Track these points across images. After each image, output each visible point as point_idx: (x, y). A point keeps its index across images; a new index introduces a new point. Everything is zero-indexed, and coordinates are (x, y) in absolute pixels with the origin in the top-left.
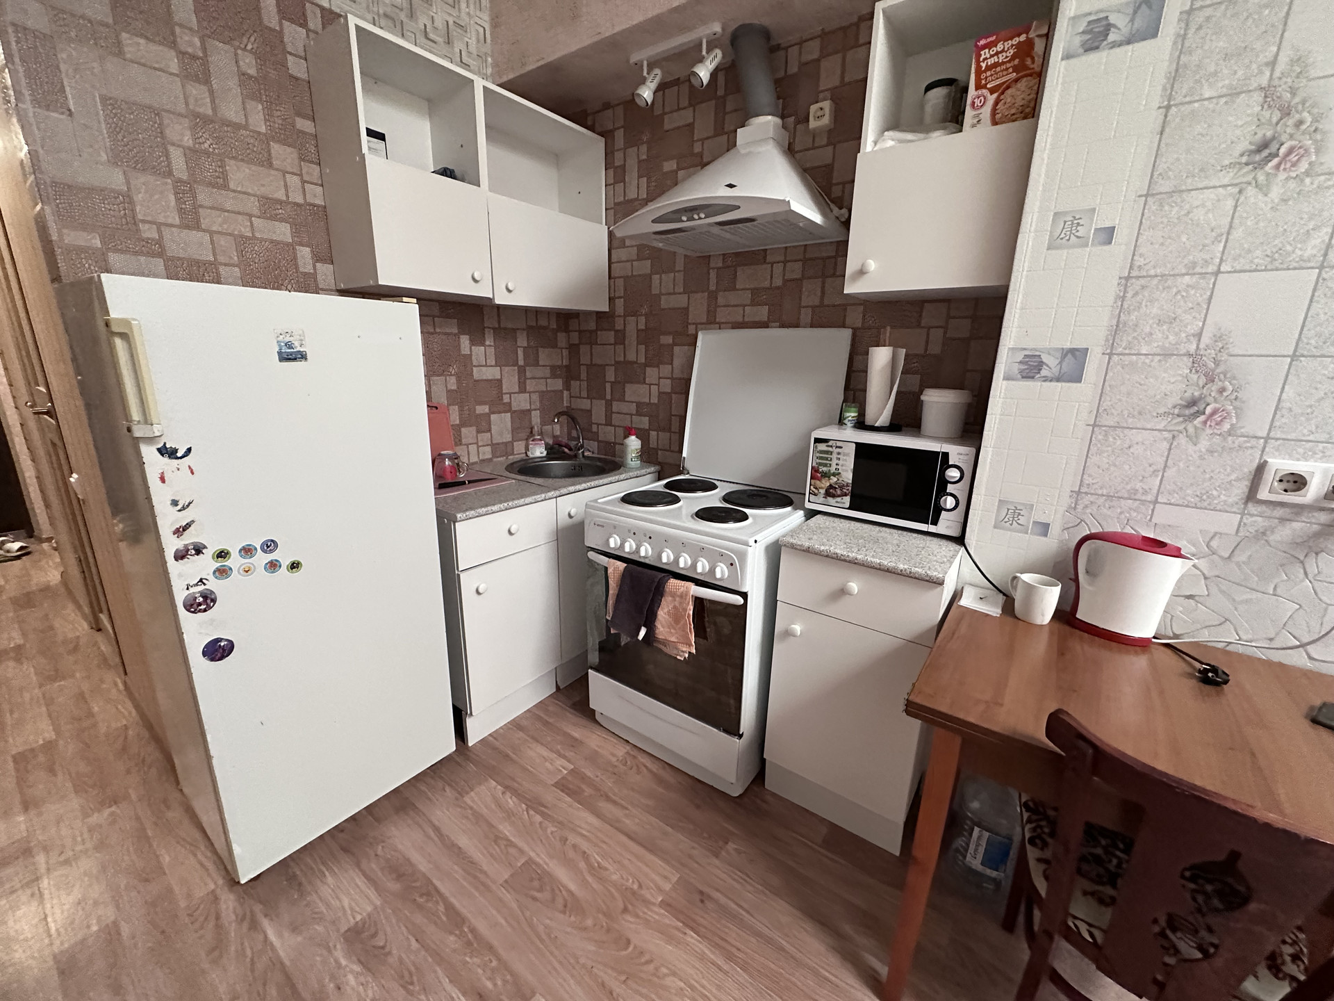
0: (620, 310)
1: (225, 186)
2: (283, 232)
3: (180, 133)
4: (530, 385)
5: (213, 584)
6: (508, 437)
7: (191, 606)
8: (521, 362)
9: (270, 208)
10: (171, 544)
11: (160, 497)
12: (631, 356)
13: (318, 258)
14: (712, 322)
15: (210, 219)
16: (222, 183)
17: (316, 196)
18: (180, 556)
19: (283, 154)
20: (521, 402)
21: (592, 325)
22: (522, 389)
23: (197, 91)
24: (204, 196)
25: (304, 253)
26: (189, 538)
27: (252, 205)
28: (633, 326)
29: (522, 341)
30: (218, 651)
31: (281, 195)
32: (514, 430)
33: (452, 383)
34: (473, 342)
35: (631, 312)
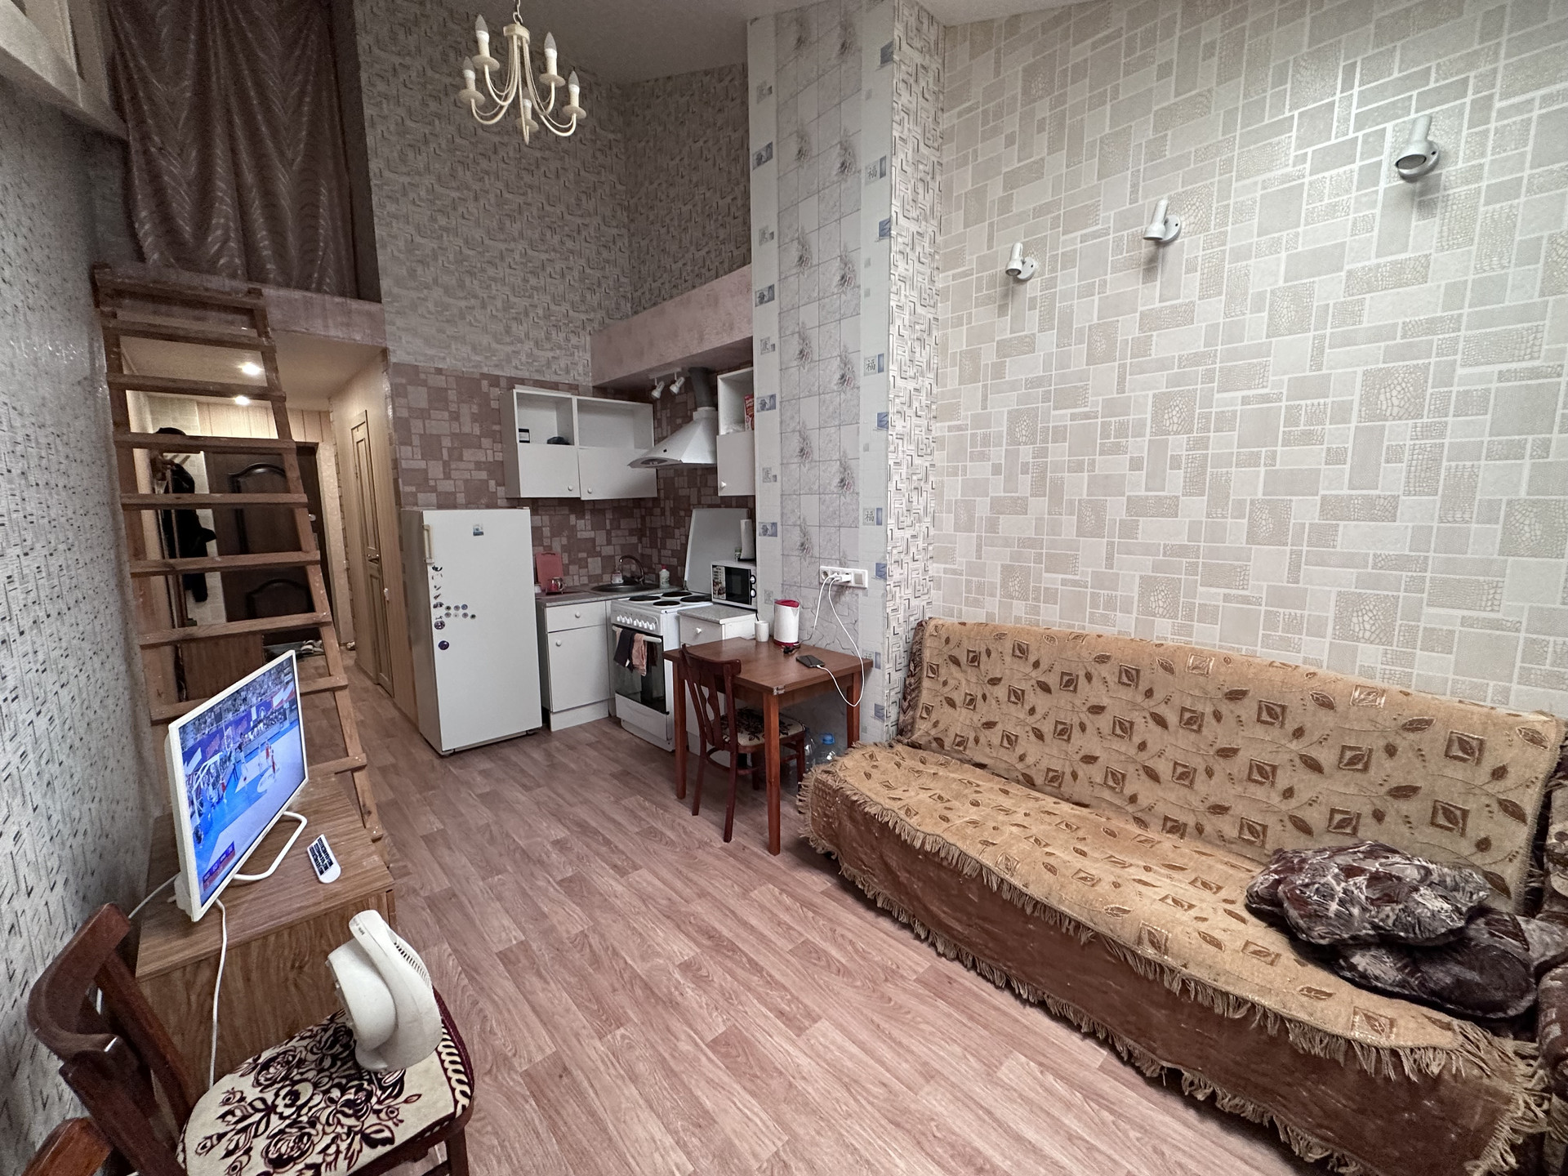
0: (662, 495)
1: (462, 460)
2: (483, 475)
3: (446, 442)
4: (614, 540)
5: (444, 619)
6: (599, 571)
7: (437, 626)
8: (608, 527)
9: (479, 465)
10: (433, 602)
11: (431, 584)
12: (668, 523)
13: (498, 484)
14: (700, 505)
15: (454, 474)
16: (460, 459)
17: (499, 457)
18: (435, 607)
19: (486, 442)
20: (608, 550)
21: (650, 504)
22: (609, 543)
23: (455, 425)
24: (453, 466)
25: (492, 483)
26: (439, 600)
27: (472, 466)
28: (669, 505)
29: (609, 515)
30: (444, 646)
31: (484, 459)
32: (603, 567)
33: (564, 541)
34: (577, 518)
35: (667, 498)
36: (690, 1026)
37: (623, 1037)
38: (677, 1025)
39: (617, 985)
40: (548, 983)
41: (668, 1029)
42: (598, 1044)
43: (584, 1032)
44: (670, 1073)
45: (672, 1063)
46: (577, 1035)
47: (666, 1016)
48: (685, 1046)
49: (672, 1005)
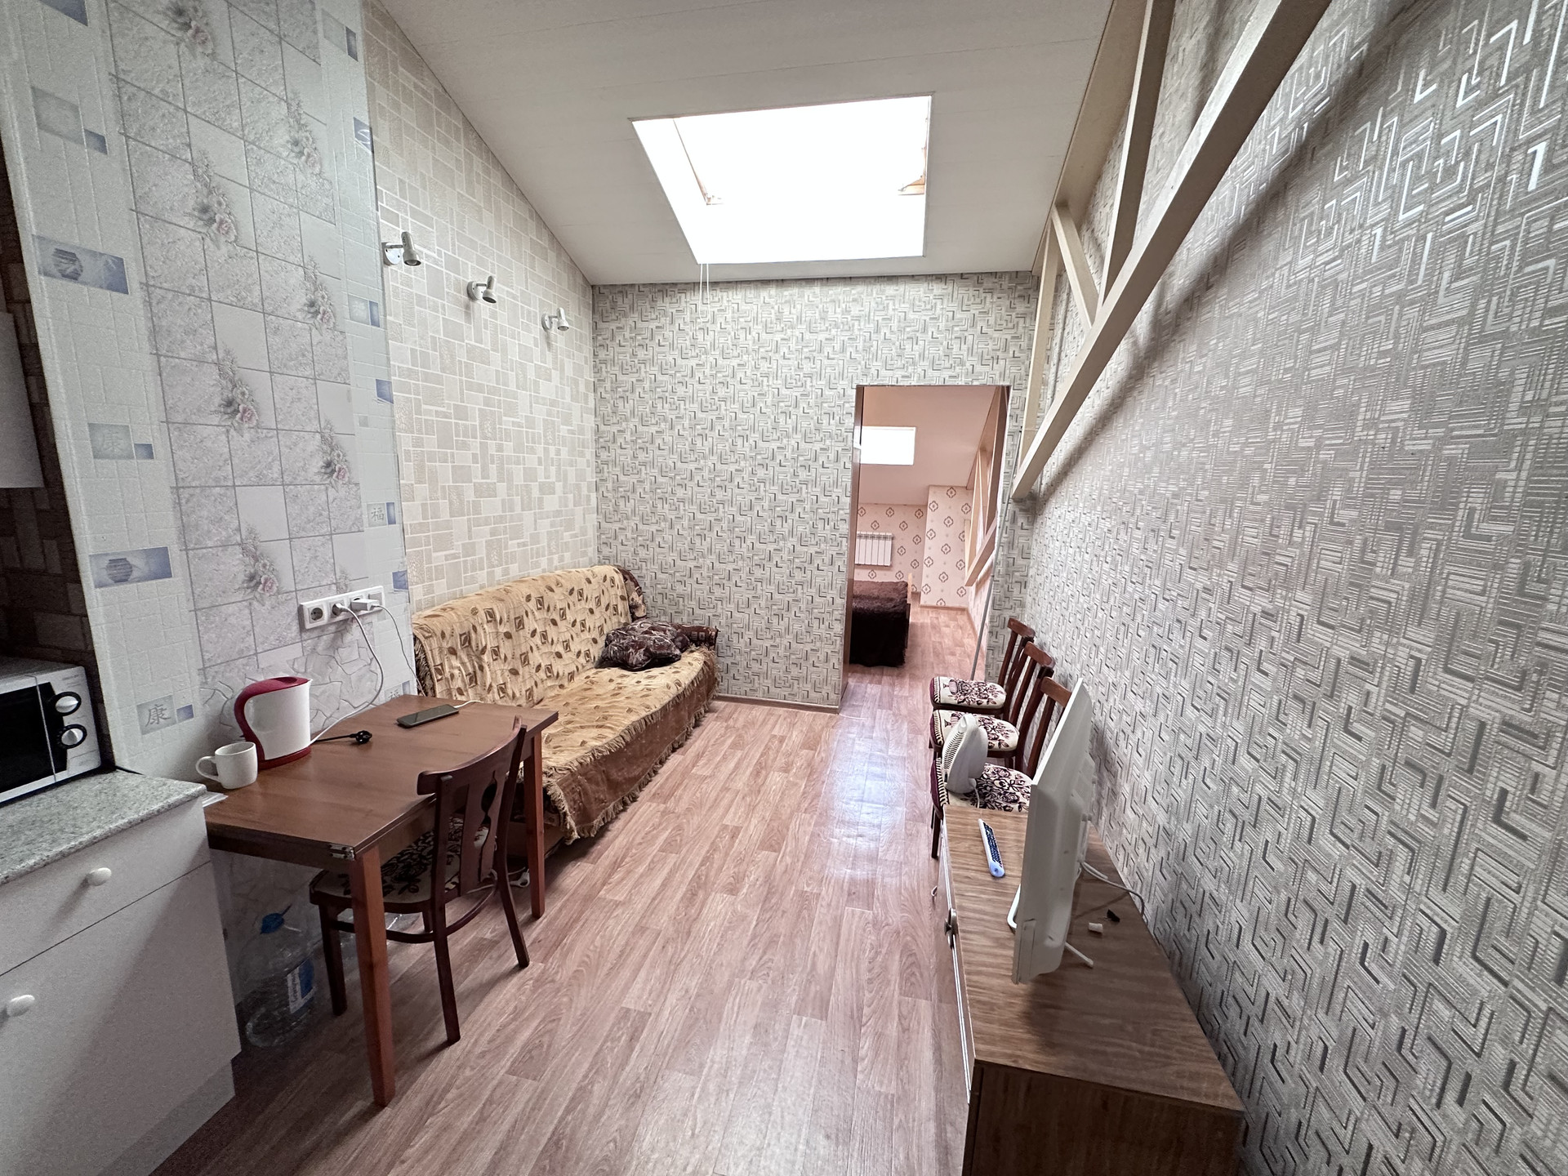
36: (775, 865)
37: (808, 885)
38: (780, 868)
39: (780, 913)
40: (814, 953)
41: (785, 871)
42: (823, 893)
43: (824, 903)
44: (807, 856)
45: (802, 859)
46: (829, 905)
47: (778, 878)
48: (788, 860)
49: (768, 879)
